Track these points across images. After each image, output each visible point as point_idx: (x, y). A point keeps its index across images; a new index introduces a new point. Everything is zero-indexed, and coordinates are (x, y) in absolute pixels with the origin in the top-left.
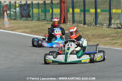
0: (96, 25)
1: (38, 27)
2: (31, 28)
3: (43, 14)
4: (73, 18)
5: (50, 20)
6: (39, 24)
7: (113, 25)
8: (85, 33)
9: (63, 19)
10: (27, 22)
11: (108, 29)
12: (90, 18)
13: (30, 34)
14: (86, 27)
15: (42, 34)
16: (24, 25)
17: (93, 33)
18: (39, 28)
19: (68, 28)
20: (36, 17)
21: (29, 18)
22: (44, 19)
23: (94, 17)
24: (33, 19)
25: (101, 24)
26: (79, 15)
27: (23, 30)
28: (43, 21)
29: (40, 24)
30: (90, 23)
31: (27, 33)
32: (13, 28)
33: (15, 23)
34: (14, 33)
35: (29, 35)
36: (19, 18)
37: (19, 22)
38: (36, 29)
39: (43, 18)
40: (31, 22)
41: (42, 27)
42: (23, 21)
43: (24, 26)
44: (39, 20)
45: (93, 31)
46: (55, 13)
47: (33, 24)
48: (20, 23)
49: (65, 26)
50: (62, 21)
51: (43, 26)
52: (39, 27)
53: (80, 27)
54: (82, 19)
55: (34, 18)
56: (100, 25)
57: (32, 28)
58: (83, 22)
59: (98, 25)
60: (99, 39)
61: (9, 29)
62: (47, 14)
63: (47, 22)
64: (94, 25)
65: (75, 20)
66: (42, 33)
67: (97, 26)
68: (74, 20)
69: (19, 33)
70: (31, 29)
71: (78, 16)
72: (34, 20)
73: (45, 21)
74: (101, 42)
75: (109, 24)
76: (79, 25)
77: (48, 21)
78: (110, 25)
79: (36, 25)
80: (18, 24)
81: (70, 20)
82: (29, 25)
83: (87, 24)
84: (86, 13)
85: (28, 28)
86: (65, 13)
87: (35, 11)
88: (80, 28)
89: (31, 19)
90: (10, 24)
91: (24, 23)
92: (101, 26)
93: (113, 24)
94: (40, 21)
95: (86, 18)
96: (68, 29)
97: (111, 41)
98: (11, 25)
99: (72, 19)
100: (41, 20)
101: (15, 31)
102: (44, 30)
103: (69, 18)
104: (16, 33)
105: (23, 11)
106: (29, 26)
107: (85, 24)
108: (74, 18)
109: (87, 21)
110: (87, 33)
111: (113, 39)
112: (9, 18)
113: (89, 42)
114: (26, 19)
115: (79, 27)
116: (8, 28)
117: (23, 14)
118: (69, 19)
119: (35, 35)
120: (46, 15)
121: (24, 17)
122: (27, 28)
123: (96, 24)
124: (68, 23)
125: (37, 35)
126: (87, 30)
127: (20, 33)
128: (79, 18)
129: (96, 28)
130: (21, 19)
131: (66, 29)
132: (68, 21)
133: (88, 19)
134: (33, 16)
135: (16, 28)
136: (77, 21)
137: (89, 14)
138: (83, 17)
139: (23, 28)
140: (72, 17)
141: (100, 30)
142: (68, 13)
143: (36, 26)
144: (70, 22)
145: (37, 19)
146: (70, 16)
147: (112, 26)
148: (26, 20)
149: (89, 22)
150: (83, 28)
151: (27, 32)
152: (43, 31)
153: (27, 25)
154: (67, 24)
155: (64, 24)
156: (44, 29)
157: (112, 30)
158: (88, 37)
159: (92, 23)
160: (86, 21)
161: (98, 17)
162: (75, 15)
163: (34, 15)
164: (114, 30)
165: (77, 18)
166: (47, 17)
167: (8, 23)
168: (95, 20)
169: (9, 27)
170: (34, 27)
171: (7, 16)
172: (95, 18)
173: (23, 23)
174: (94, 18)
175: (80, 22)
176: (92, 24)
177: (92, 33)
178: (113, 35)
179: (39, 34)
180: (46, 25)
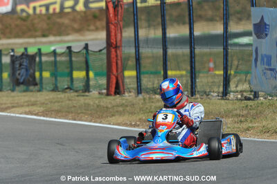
1: (59, 102)
2: (44, 103)
4: (138, 82)
5: (82, 88)
6: (59, 96)
7: (232, 93)
9: (114, 86)
10: (29, 94)
11: (223, 102)
13: (44, 116)
15: (73, 114)
16: (26, 99)
19: (130, 102)
21: (32, 88)
22: (68, 88)
24: (42, 87)
25: (205, 92)
27: (27, 109)
28: (65, 92)
31: (37, 115)
35: (42, 118)
38: (56, 106)
39: (66, 86)
41: (67, 102)
42: (21, 92)
43: (26, 102)
44: (55, 89)
47: (47, 98)
49: (123, 99)
50: (113, 90)
51: (69, 100)
52: (62, 102)
55: (44, 86)
56: (202, 95)
57: (47, 104)
59: (198, 96)
63: (76, 94)
65: (143, 87)
67: (195, 97)
68: (140, 86)
69: (17, 115)
70: (44, 106)
72: (44, 90)
73: (72, 91)
75: (223, 93)
76: (154, 97)
77: (76, 91)
78: (226, 95)
81: (131, 88)
85: (36, 104)
86: (119, 70)
91: (24, 96)
92: (205, 96)
93: (234, 92)
94: (59, 91)
96: (130, 104)
97: (236, 125)
101: (8, 111)
102: (74, 107)
105: (18, 72)
106: (37, 101)
111: (241, 121)
114: (25, 88)
117: (19, 77)
119: (55, 118)
120: (71, 80)
121: (22, 83)
123: (193, 93)
124: (126, 94)
125: (60, 118)
127: (21, 114)
131: (126, 104)
134: (41, 83)
135: (10, 105)
139: (26, 104)
143: (54, 101)
144: (130, 92)
145: (52, 87)
147: (232, 96)
148: (25, 91)
151: (36, 111)
152: (73, 109)
153: (33, 99)
154: (123, 96)
155: (118, 96)
157: (233, 104)
163: (44, 81)
164: (238, 103)
168: (190, 84)
170: (51, 102)
173: (21, 96)
174: (187, 81)
175: (155, 92)
178: (238, 112)
179: (66, 115)
180: (77, 98)
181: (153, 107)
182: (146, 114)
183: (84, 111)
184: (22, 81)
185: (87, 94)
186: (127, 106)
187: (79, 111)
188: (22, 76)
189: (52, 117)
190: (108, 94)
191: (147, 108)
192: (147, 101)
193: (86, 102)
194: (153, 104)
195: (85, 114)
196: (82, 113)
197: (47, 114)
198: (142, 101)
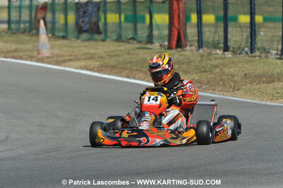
0: (251, 53)
1: (117, 56)
2: (101, 57)
3: (130, 25)
4: (199, 36)
5: (145, 39)
6: (120, 48)
8: (226, 70)
9: (175, 39)
10: (92, 43)
11: (279, 62)
12: (238, 36)
13: (99, 72)
14: (229, 58)
15: (128, 71)
16: (86, 50)
17: (246, 72)
18: (121, 58)
19: (188, 59)
20: (113, 32)
22: (132, 38)
23: (249, 34)
24: (106, 36)
25: (265, 50)
26: (212, 29)
27: (83, 63)
28: (129, 43)
29: (122, 48)
30: (239, 48)
31: (91, 70)
32: (61, 59)
33: (64, 47)
34: (62, 70)
35: (96, 74)
36: (73, 36)
37: (74, 44)
38: (112, 61)
39: (130, 36)
40: (101, 43)
41: (127, 56)
42: (84, 41)
43: (85, 54)
44: (119, 39)
45: (246, 66)
46: (157, 25)
47: (107, 50)
48: (75, 47)
49: (180, 55)
50: (174, 43)
51: (129, 53)
52: (120, 56)
53: (216, 56)
54: (219, 37)
55: (109, 35)
56: (261, 53)
57: (105, 58)
58: (222, 45)
59: (257, 53)
60: (259, 84)
61: (50, 60)
62: (139, 26)
63: (138, 46)
64: (247, 53)
65: (204, 40)
66: (127, 69)
67: (254, 54)
68: (202, 40)
69: (73, 70)
70: (101, 60)
71: (209, 31)
72: (108, 40)
73: (135, 42)
74: (263, 92)
75: (281, 51)
76: (214, 52)
77: (140, 42)
79: (113, 51)
80: (71, 49)
81: (192, 41)
82: (98, 52)
83: (231, 49)
84: (230, 24)
85: (94, 58)
86: (181, 24)
87: (112, 18)
88: (216, 58)
89: (102, 36)
90: (52, 48)
91: (85, 46)
92: (263, 55)
94: (122, 42)
95: (229, 36)
96: (187, 61)
98: (56, 51)
99: (196, 38)
100: (124, 40)
101: (64, 65)
102: (132, 62)
103: (189, 35)
104: (67, 69)
105: (82, 20)
106: (95, 54)
107: (226, 49)
108: (201, 37)
109: (232, 43)
110: (232, 70)
112: (50, 35)
113: (237, 92)
114: (89, 36)
115: (212, 57)
116: (48, 57)
117: (83, 25)
118: (190, 39)
119: (110, 74)
120: (135, 29)
121: (86, 31)
122: (91, 57)
123: (252, 51)
124: (188, 48)
125: (114, 74)
126: (232, 63)
127: (76, 68)
128: (212, 36)
129: (253, 59)
130: (78, 38)
131: (183, 61)
132: (188, 43)
133: (234, 39)
134: (106, 31)
135: (67, 58)
136: (208, 42)
137: (236, 27)
138: (222, 34)
139: (84, 57)
140: (197, 34)
141: (262, 64)
142: (188, 24)
143: (112, 54)
144: (191, 46)
145: (116, 38)
146: (191, 31)
148: (89, 40)
149: (236, 46)
150: (222, 58)
151: (92, 66)
152: (128, 66)
153: (93, 51)
154: (184, 50)
155: (179, 49)
156: (132, 60)
158: (235, 81)
159: (242, 46)
160: (229, 44)
161: (257, 33)
162: (205, 30)
163: (109, 29)
165: (208, 35)
166: (139, 32)
167: (48, 45)
168: (250, 40)
169: (50, 55)
170: (110, 56)
171: (47, 29)
172: (249, 37)
173: (82, 46)
174: (247, 36)
175: (215, 46)
176: (243, 49)
177: (243, 71)
179: (121, 72)
180: (137, 51)
181: (209, 66)
182: (199, 75)
183: (139, 68)
184: (86, 29)
185: (149, 46)
186: (183, 63)
187: (135, 68)
188: (86, 24)
189: (107, 74)
190: (170, 48)
191: (203, 67)
192: (205, 58)
193: (145, 56)
194: (210, 62)
195: (140, 71)
196: (137, 70)
197: (102, 70)
198: (200, 58)
